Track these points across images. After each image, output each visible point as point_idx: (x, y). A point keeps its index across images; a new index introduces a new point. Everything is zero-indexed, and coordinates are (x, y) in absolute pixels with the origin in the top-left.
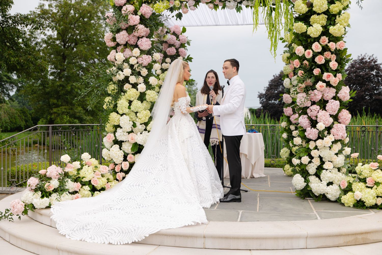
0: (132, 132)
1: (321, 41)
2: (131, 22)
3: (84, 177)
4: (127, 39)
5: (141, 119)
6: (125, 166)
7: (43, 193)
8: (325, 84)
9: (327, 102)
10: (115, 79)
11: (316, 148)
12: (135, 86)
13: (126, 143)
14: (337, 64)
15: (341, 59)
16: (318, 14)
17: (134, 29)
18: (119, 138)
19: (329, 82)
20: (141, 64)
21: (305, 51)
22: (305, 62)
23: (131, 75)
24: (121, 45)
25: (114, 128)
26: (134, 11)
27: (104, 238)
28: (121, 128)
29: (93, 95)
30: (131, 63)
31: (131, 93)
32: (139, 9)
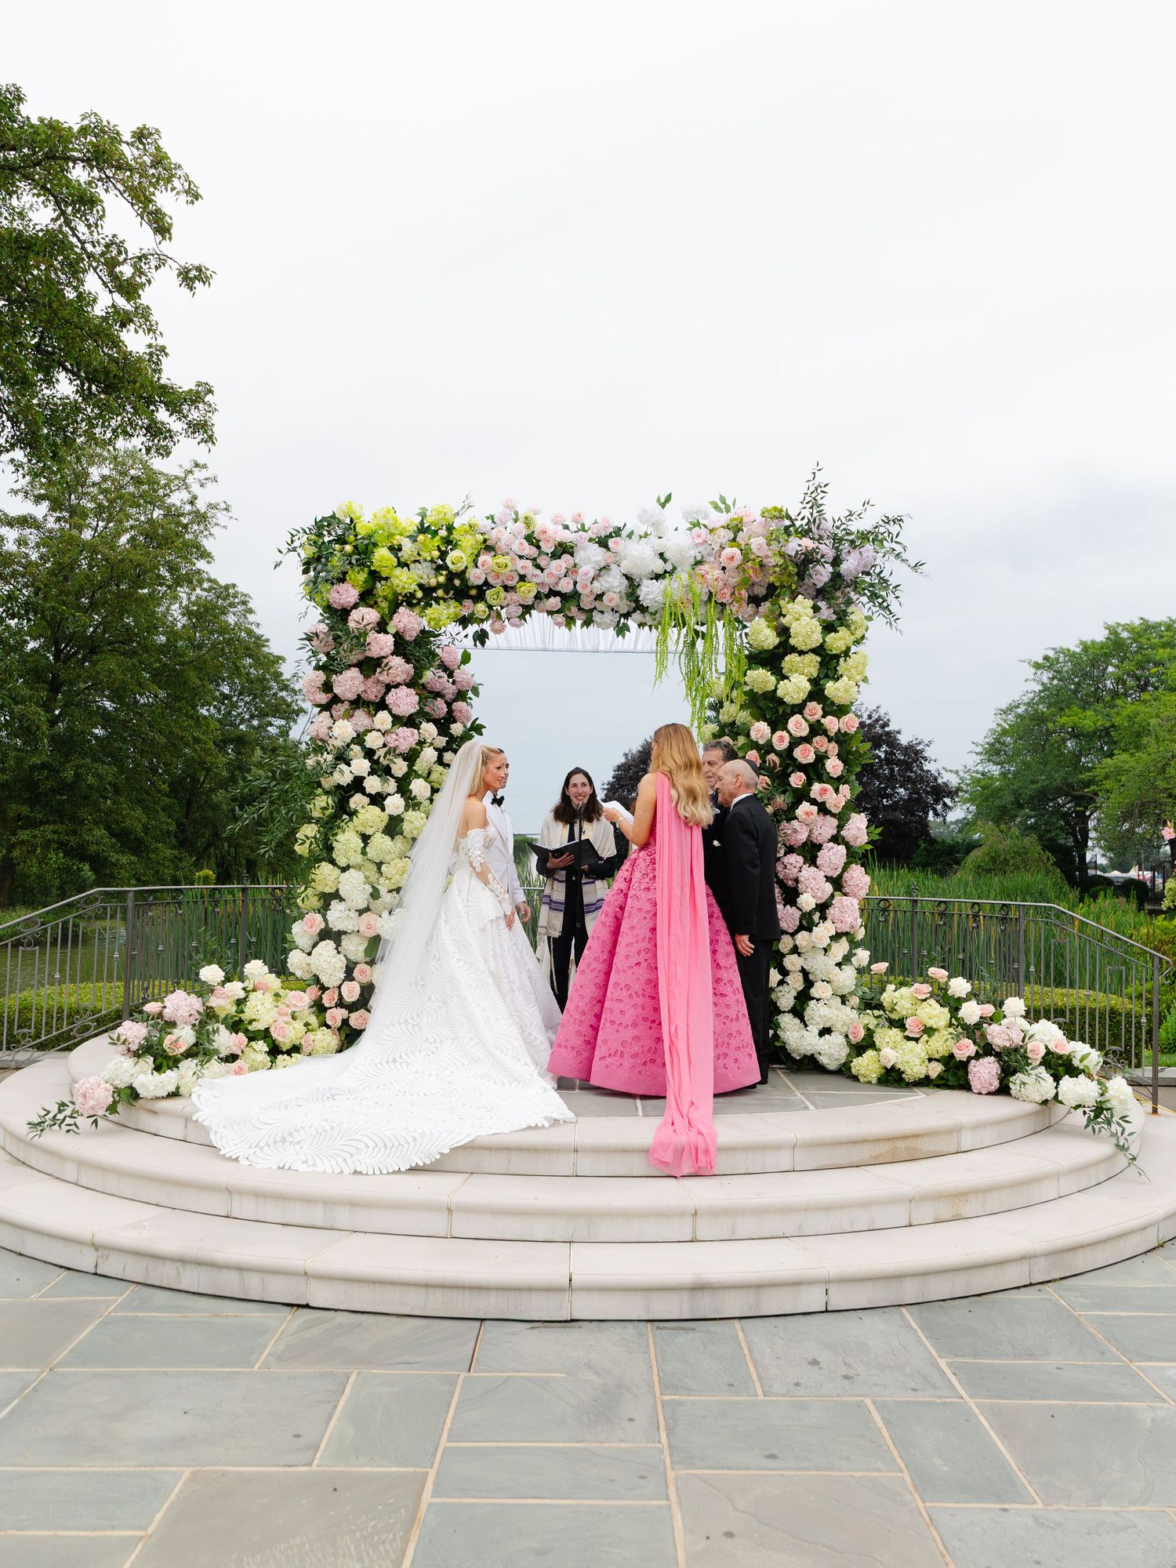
0: (367, 909)
1: (806, 711)
2: (373, 649)
3: (254, 1020)
4: (361, 689)
5: (390, 879)
6: (350, 991)
7: (160, 1060)
8: (815, 809)
9: (819, 847)
10: (328, 783)
11: (795, 950)
12: (377, 800)
13: (350, 936)
14: (841, 765)
15: (849, 752)
16: (801, 653)
17: (379, 666)
18: (336, 924)
19: (824, 803)
20: (395, 749)
21: (773, 733)
22: (772, 757)
23: (370, 774)
24: (342, 702)
25: (322, 900)
26: (378, 624)
27: (340, 1161)
28: (342, 900)
29: (279, 821)
30: (368, 744)
31: (368, 815)
32: (391, 619)
